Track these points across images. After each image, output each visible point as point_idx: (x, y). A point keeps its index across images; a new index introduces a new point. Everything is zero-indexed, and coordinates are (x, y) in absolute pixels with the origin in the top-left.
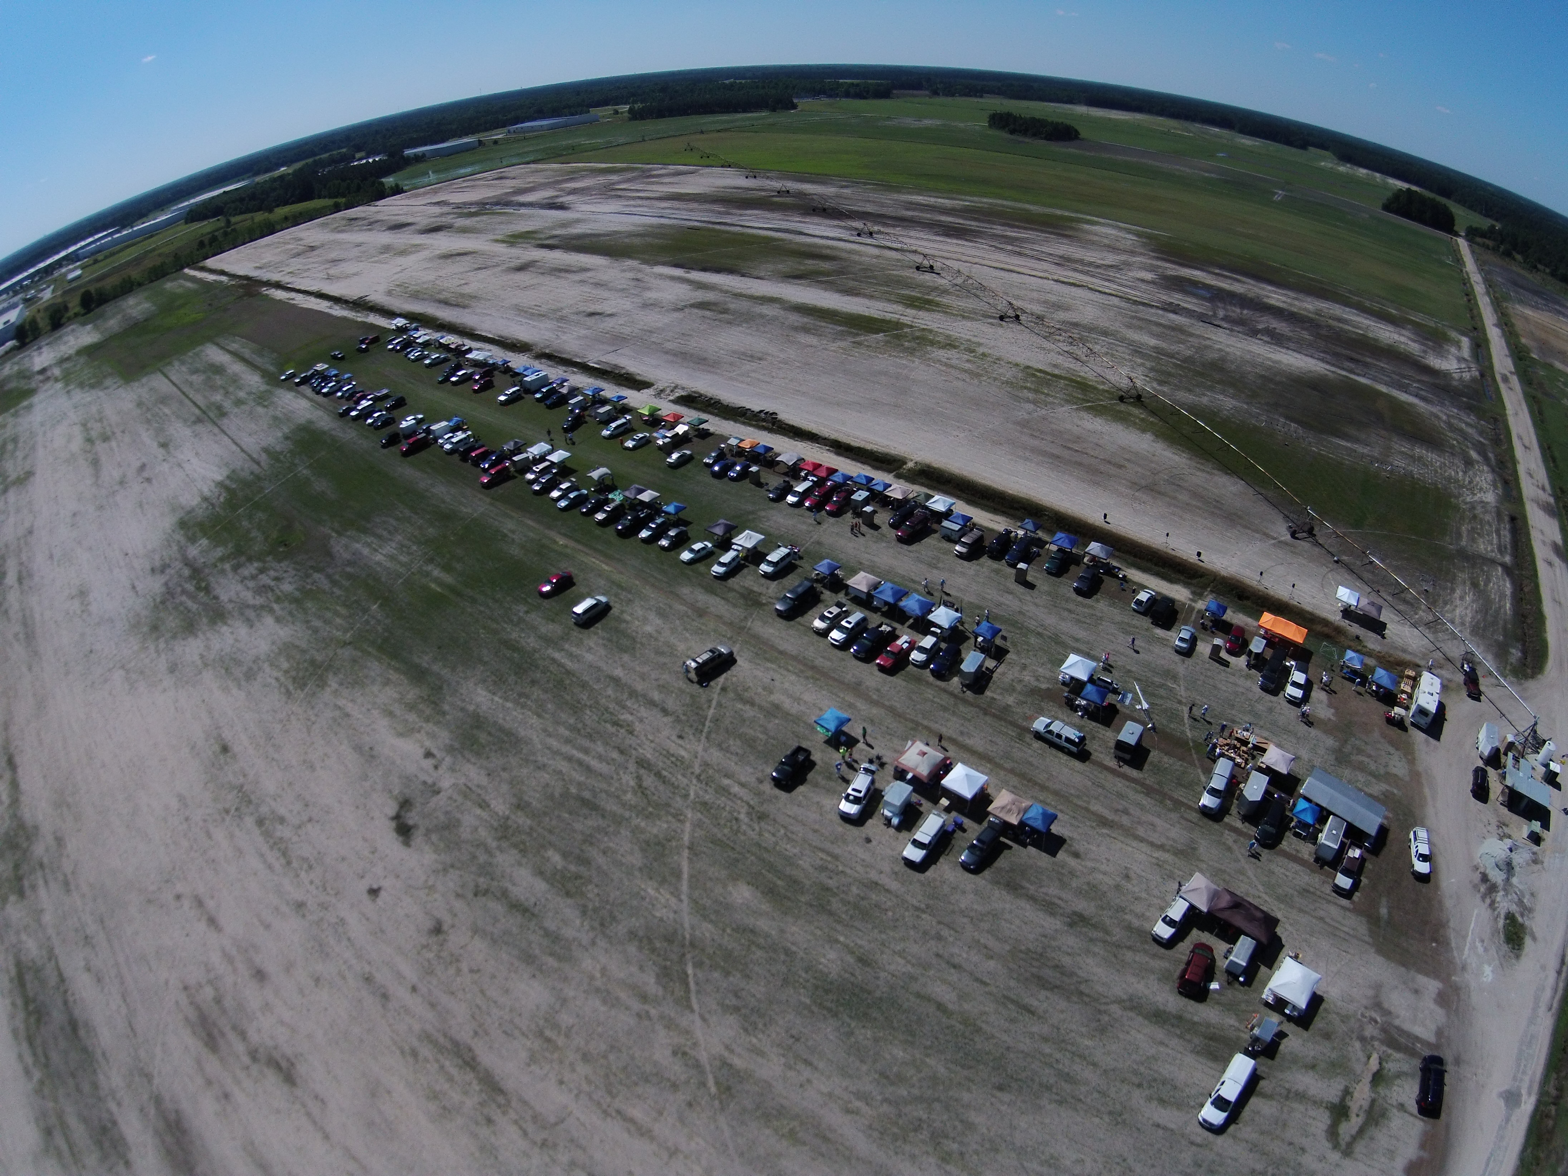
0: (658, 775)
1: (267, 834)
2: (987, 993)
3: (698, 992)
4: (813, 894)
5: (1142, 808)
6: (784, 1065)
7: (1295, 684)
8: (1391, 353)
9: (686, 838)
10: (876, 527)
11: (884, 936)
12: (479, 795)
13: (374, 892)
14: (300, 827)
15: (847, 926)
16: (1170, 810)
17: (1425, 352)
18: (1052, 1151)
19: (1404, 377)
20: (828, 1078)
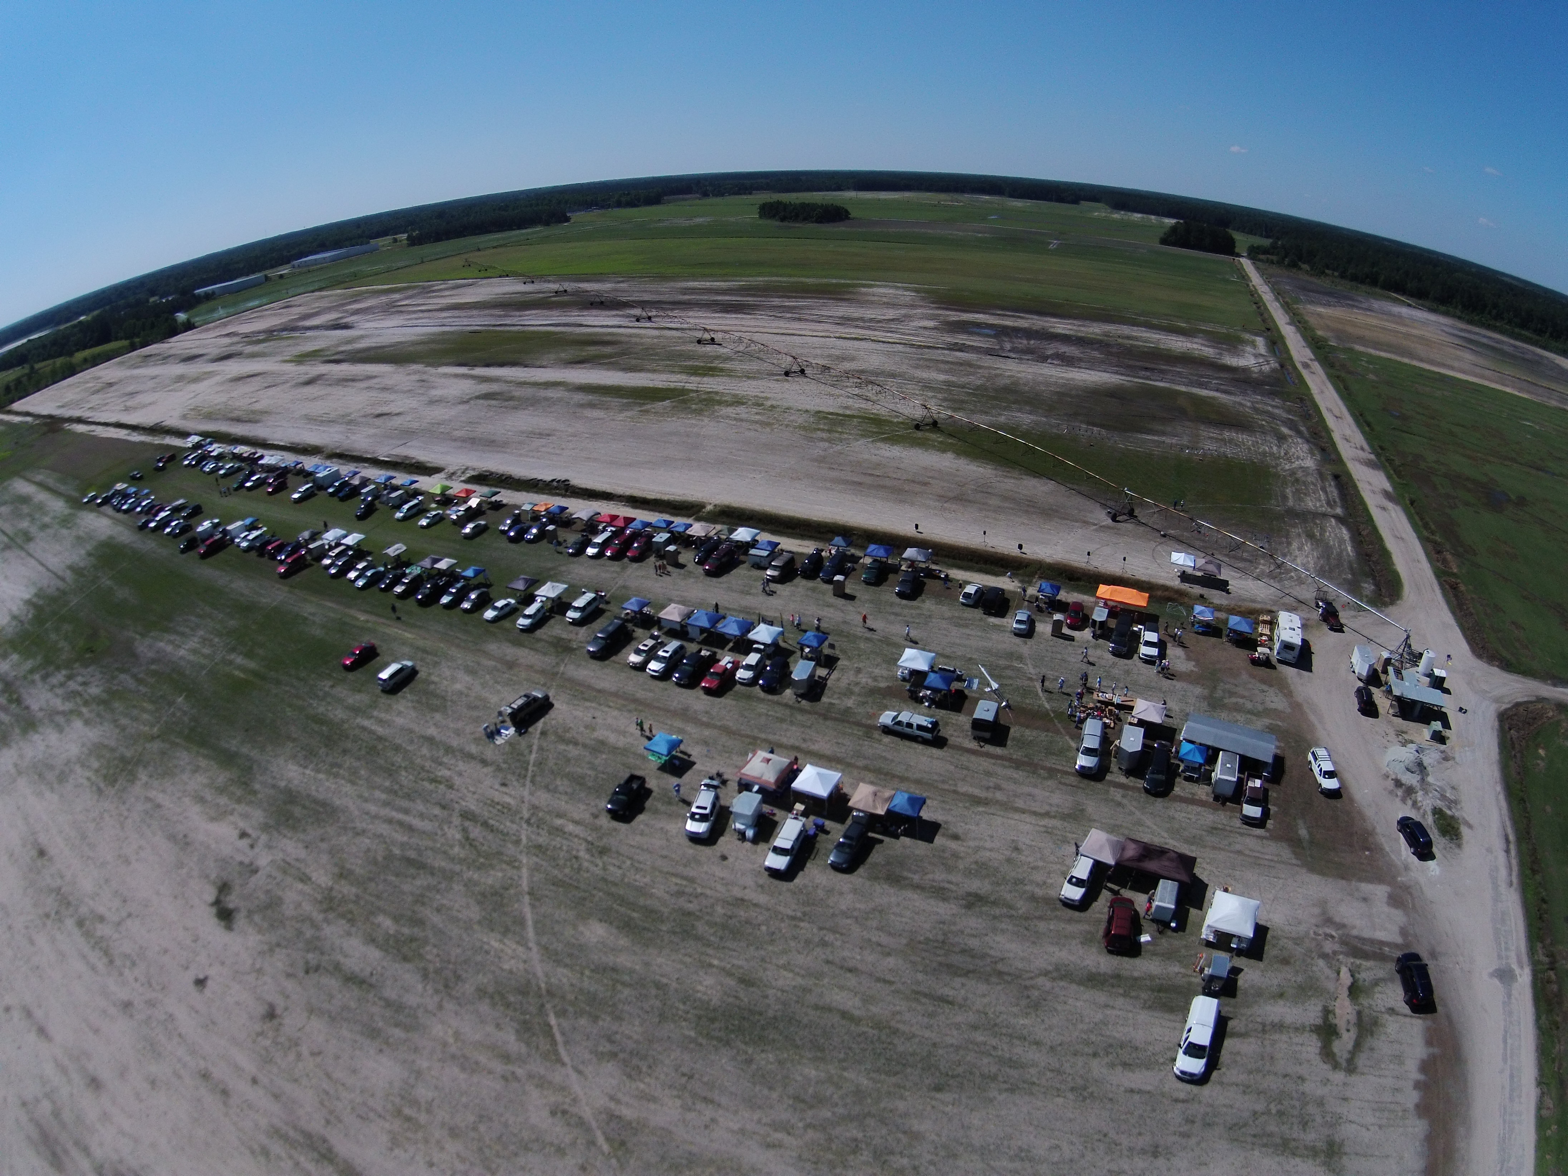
0: (485, 824)
1: (88, 934)
2: (893, 992)
3: (566, 1043)
4: (674, 920)
5: (1016, 782)
6: (681, 1106)
7: (1148, 644)
8: (1186, 359)
9: (525, 885)
10: (682, 566)
11: (763, 953)
12: (299, 869)
13: (201, 983)
14: (119, 924)
15: (718, 948)
16: (1045, 778)
17: (1221, 354)
18: (1020, 1143)
19: (1202, 376)
20: (736, 1112)
